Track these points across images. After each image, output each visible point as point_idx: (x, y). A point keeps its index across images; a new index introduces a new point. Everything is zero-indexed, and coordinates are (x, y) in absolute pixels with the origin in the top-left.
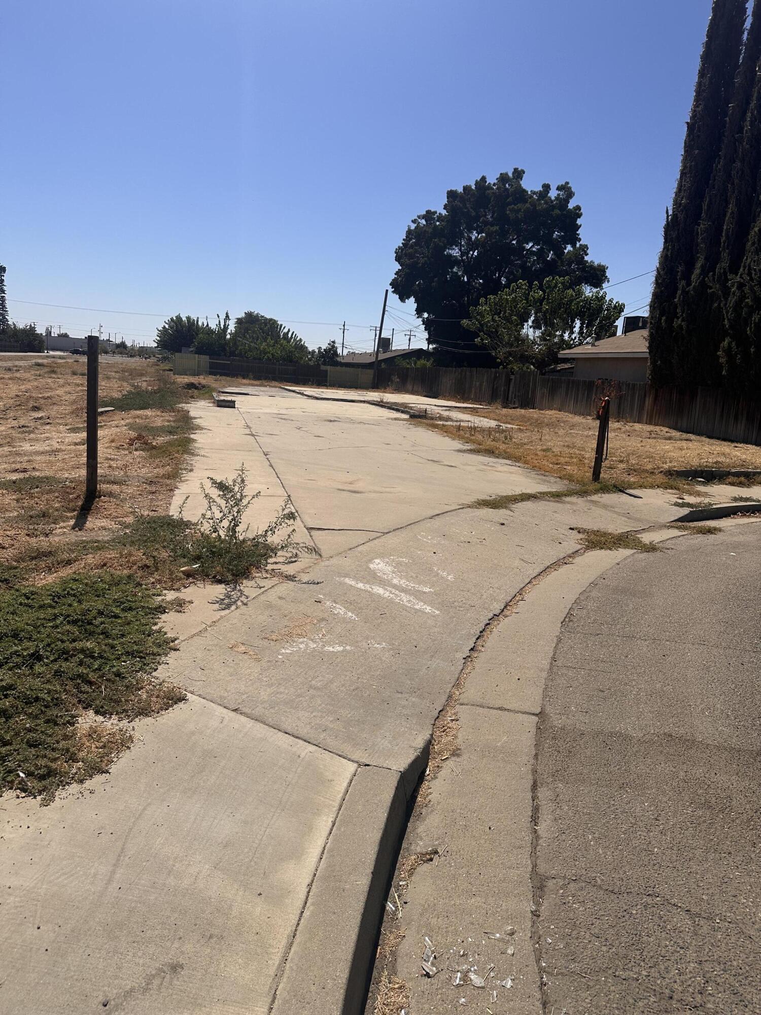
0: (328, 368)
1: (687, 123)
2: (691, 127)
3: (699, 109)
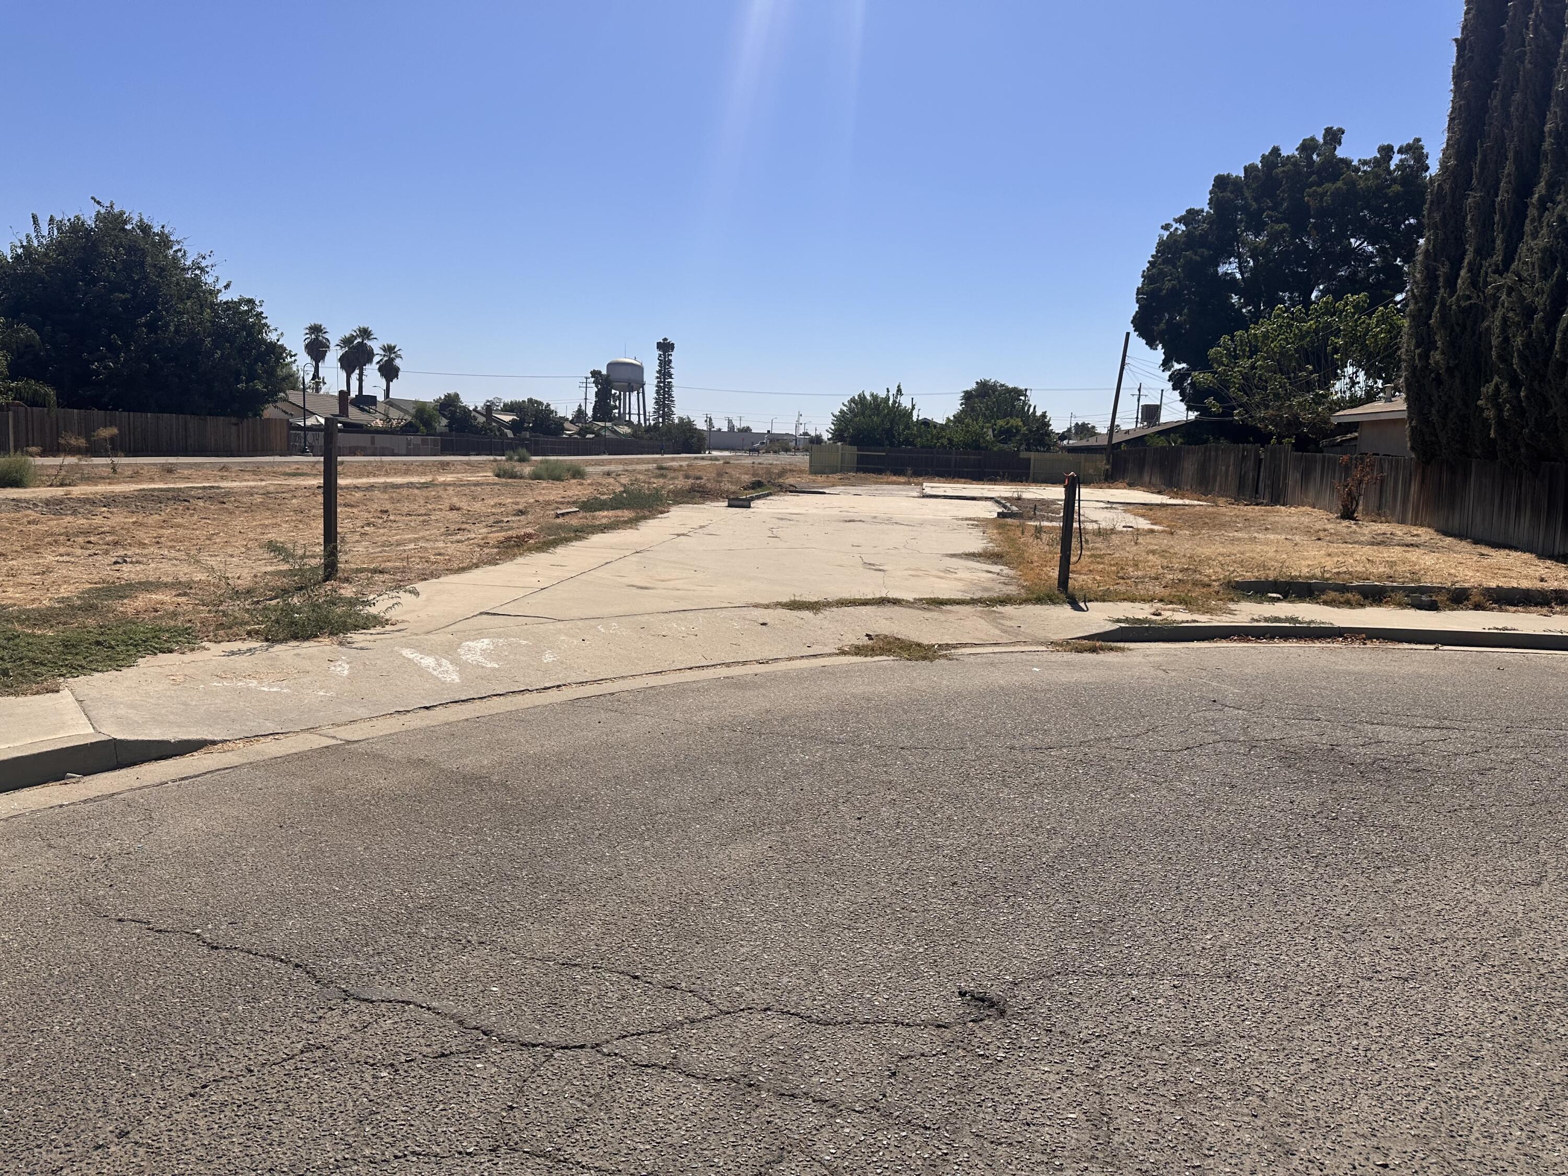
0: (1032, 455)
1: (1456, 40)
2: (1461, 45)
3: (1470, 16)
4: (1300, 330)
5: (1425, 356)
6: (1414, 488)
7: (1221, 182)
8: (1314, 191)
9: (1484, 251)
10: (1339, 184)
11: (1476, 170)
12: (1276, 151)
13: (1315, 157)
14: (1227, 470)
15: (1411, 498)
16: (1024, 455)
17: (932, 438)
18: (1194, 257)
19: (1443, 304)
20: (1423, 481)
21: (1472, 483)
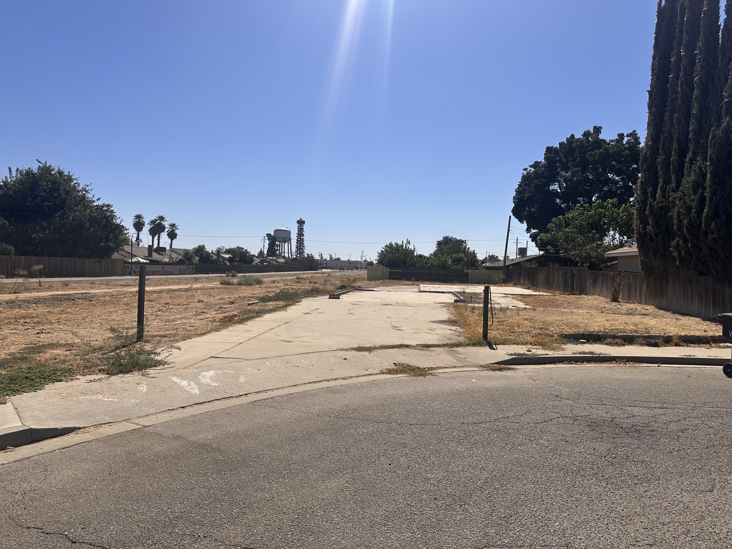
0: (469, 271)
1: (648, 91)
2: (650, 93)
3: (653, 81)
4: (588, 215)
5: (644, 228)
6: (644, 287)
7: (549, 150)
8: (591, 153)
9: (667, 182)
10: (601, 150)
11: (661, 146)
12: (572, 136)
13: (590, 139)
14: (559, 279)
15: (643, 292)
16: (466, 271)
17: (424, 263)
18: (538, 183)
19: (651, 205)
20: (648, 285)
21: (670, 284)
